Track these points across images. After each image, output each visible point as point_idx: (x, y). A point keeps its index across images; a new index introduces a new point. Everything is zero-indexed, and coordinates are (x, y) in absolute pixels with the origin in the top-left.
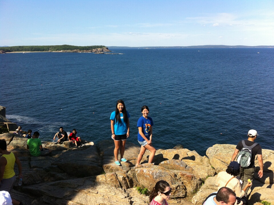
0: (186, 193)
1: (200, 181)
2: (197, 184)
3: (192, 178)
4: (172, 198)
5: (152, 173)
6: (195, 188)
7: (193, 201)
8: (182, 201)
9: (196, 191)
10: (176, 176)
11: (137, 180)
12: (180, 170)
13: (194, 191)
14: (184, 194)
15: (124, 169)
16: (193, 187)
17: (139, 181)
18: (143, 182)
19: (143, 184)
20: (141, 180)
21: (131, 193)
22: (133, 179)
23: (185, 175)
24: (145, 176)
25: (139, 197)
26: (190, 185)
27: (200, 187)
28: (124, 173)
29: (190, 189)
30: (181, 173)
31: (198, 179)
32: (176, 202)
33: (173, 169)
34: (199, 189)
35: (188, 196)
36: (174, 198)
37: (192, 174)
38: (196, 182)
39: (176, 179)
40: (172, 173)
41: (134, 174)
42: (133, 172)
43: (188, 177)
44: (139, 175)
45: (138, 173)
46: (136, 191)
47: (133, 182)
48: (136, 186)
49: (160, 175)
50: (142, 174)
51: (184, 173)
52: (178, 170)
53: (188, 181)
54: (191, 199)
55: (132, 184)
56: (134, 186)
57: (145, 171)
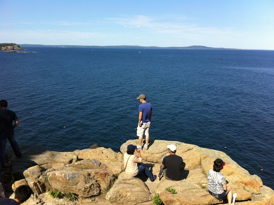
0: (100, 190)
1: (113, 177)
2: (111, 180)
3: (106, 175)
4: (86, 198)
5: (65, 175)
6: (109, 184)
7: (107, 197)
8: (97, 199)
9: (110, 187)
10: (89, 175)
11: (49, 185)
12: (93, 168)
13: (108, 187)
14: (98, 192)
15: (35, 175)
16: (107, 184)
17: (52, 185)
18: (56, 186)
19: (56, 187)
20: (54, 184)
21: (43, 199)
22: (45, 184)
23: (99, 173)
24: (57, 179)
25: (52, 201)
26: (104, 182)
27: (113, 183)
28: (34, 178)
29: (103, 186)
30: (95, 172)
31: (112, 175)
32: (90, 201)
33: (87, 168)
34: (113, 184)
35: (102, 193)
36: (88, 198)
37: (106, 171)
38: (109, 178)
39: (89, 178)
40: (86, 173)
41: (45, 178)
42: (45, 177)
43: (101, 174)
44: (51, 179)
45: (50, 177)
46: (49, 195)
47: (45, 187)
48: (49, 190)
49: (73, 176)
50: (54, 178)
51: (97, 172)
52: (92, 169)
53: (101, 179)
54: (105, 196)
55: (45, 189)
56: (46, 191)
57: (57, 175)
